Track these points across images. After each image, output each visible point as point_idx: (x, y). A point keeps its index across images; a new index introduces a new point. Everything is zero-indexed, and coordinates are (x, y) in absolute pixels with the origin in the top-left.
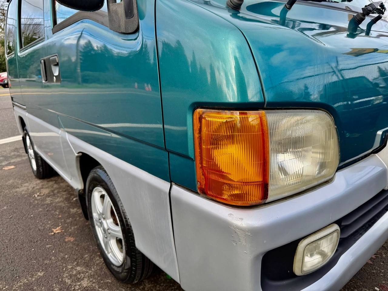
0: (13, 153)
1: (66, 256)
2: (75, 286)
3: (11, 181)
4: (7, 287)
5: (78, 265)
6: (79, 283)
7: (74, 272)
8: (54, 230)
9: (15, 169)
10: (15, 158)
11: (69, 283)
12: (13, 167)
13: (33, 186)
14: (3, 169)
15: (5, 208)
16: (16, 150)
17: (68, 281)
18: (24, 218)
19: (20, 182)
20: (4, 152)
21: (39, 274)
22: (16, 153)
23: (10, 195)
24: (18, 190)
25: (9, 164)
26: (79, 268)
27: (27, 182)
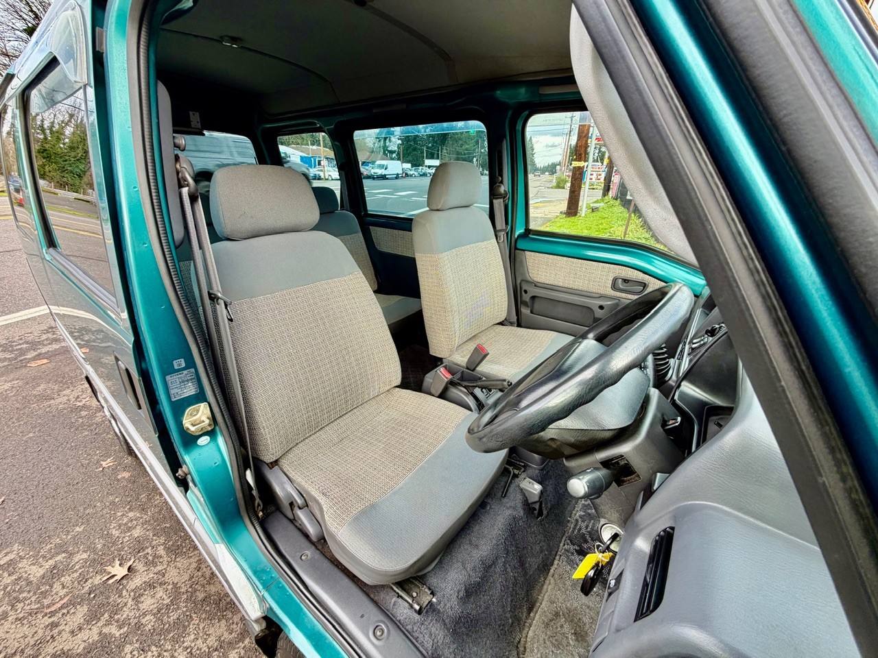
0: (44, 337)
1: (117, 500)
2: (124, 537)
3: (42, 387)
4: (31, 554)
5: (130, 510)
6: (129, 534)
7: (125, 520)
8: (104, 464)
9: (49, 365)
10: (49, 344)
11: (117, 535)
12: (45, 361)
13: (76, 395)
14: (29, 365)
15: (31, 435)
16: (50, 330)
17: (115, 533)
18: (60, 449)
19: (56, 387)
20: (29, 335)
21: (78, 529)
22: (50, 335)
23: (40, 412)
24: (52, 402)
25: (39, 357)
26: (131, 514)
27: (68, 388)
